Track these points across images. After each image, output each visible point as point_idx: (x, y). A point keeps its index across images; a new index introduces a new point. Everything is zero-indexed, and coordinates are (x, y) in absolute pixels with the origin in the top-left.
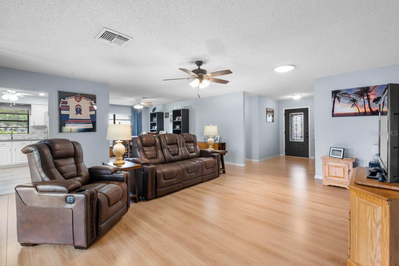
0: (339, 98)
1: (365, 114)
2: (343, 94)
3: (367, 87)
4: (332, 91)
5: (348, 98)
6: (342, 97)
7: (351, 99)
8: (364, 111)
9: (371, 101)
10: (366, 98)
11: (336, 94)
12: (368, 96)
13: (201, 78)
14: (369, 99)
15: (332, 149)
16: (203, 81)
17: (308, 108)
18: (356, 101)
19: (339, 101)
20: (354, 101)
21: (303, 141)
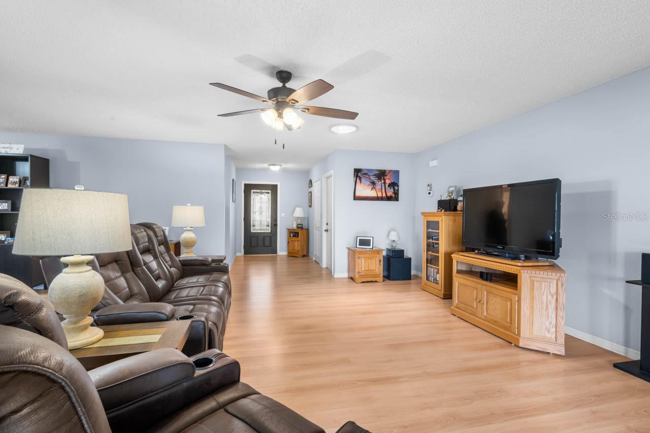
0: (360, 178)
1: (382, 199)
2: (364, 174)
3: (384, 170)
4: (355, 169)
5: (368, 179)
6: (363, 178)
7: (371, 181)
8: (381, 195)
9: (387, 185)
10: (383, 181)
11: (358, 173)
12: (384, 179)
14: (385, 183)
15: (358, 238)
17: (277, 185)
18: (375, 183)
19: (361, 182)
20: (373, 183)
21: (270, 231)
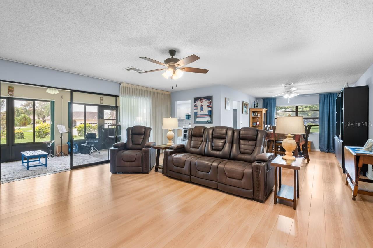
13: (174, 68)
16: (176, 71)
